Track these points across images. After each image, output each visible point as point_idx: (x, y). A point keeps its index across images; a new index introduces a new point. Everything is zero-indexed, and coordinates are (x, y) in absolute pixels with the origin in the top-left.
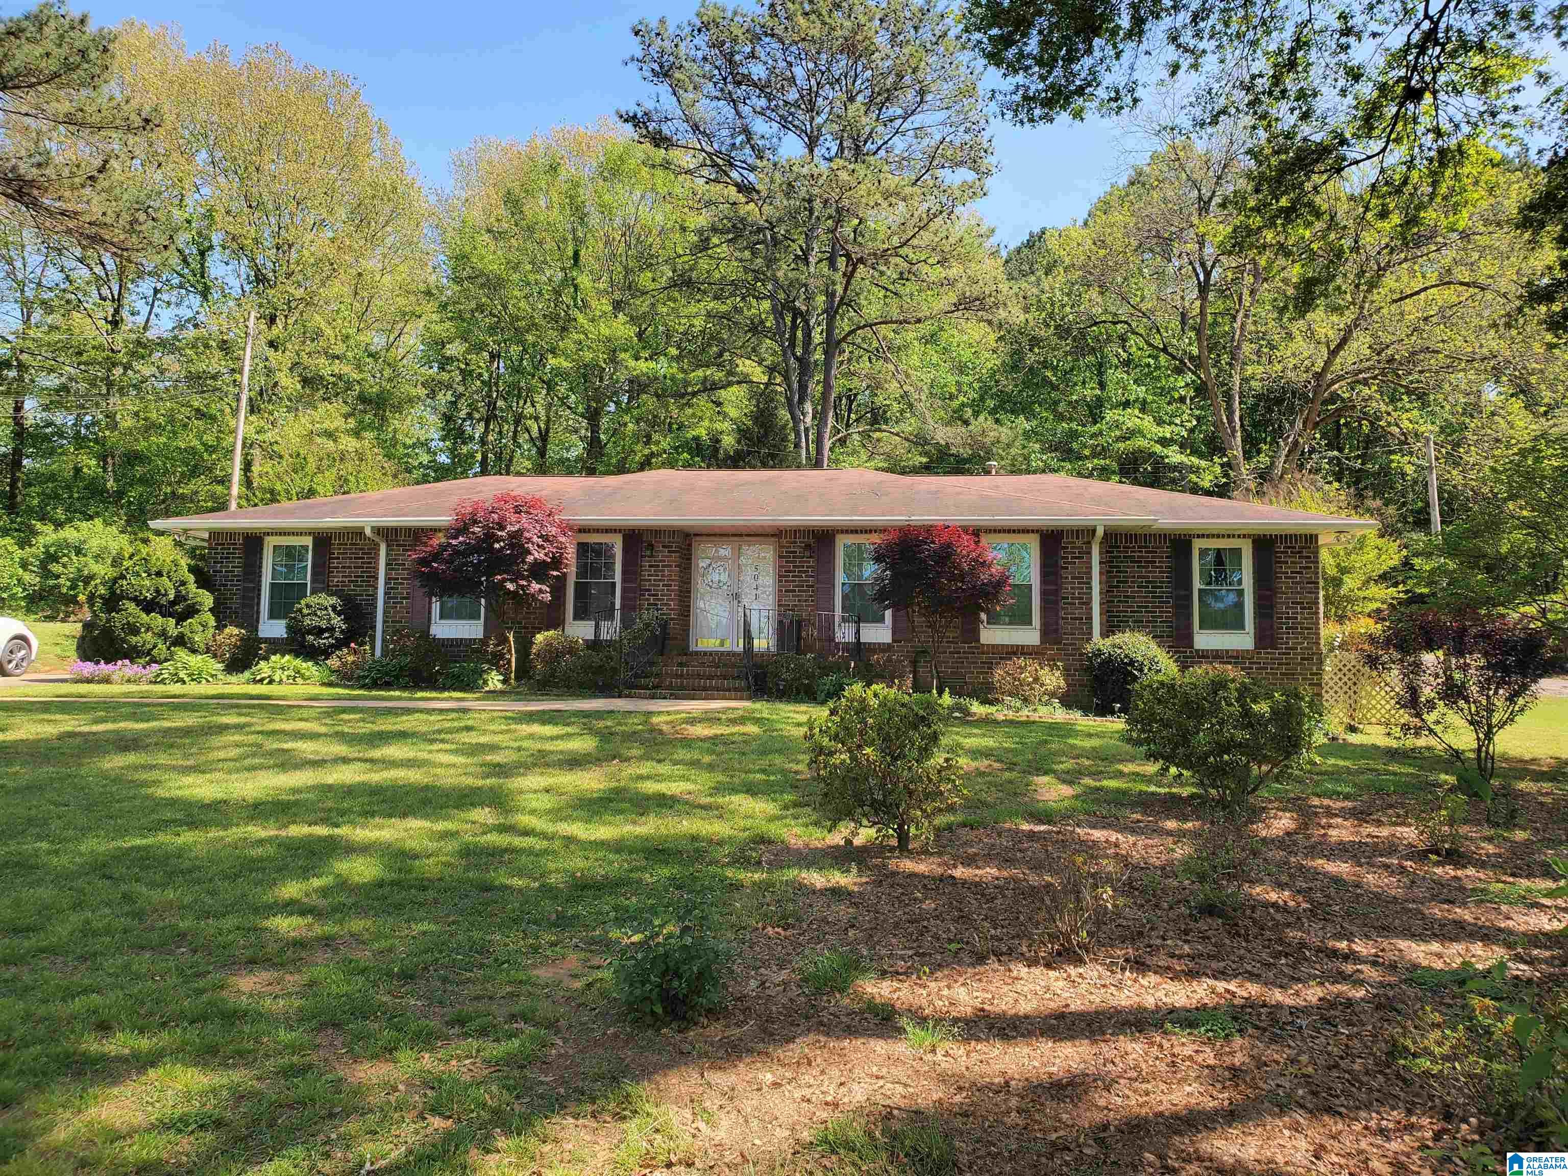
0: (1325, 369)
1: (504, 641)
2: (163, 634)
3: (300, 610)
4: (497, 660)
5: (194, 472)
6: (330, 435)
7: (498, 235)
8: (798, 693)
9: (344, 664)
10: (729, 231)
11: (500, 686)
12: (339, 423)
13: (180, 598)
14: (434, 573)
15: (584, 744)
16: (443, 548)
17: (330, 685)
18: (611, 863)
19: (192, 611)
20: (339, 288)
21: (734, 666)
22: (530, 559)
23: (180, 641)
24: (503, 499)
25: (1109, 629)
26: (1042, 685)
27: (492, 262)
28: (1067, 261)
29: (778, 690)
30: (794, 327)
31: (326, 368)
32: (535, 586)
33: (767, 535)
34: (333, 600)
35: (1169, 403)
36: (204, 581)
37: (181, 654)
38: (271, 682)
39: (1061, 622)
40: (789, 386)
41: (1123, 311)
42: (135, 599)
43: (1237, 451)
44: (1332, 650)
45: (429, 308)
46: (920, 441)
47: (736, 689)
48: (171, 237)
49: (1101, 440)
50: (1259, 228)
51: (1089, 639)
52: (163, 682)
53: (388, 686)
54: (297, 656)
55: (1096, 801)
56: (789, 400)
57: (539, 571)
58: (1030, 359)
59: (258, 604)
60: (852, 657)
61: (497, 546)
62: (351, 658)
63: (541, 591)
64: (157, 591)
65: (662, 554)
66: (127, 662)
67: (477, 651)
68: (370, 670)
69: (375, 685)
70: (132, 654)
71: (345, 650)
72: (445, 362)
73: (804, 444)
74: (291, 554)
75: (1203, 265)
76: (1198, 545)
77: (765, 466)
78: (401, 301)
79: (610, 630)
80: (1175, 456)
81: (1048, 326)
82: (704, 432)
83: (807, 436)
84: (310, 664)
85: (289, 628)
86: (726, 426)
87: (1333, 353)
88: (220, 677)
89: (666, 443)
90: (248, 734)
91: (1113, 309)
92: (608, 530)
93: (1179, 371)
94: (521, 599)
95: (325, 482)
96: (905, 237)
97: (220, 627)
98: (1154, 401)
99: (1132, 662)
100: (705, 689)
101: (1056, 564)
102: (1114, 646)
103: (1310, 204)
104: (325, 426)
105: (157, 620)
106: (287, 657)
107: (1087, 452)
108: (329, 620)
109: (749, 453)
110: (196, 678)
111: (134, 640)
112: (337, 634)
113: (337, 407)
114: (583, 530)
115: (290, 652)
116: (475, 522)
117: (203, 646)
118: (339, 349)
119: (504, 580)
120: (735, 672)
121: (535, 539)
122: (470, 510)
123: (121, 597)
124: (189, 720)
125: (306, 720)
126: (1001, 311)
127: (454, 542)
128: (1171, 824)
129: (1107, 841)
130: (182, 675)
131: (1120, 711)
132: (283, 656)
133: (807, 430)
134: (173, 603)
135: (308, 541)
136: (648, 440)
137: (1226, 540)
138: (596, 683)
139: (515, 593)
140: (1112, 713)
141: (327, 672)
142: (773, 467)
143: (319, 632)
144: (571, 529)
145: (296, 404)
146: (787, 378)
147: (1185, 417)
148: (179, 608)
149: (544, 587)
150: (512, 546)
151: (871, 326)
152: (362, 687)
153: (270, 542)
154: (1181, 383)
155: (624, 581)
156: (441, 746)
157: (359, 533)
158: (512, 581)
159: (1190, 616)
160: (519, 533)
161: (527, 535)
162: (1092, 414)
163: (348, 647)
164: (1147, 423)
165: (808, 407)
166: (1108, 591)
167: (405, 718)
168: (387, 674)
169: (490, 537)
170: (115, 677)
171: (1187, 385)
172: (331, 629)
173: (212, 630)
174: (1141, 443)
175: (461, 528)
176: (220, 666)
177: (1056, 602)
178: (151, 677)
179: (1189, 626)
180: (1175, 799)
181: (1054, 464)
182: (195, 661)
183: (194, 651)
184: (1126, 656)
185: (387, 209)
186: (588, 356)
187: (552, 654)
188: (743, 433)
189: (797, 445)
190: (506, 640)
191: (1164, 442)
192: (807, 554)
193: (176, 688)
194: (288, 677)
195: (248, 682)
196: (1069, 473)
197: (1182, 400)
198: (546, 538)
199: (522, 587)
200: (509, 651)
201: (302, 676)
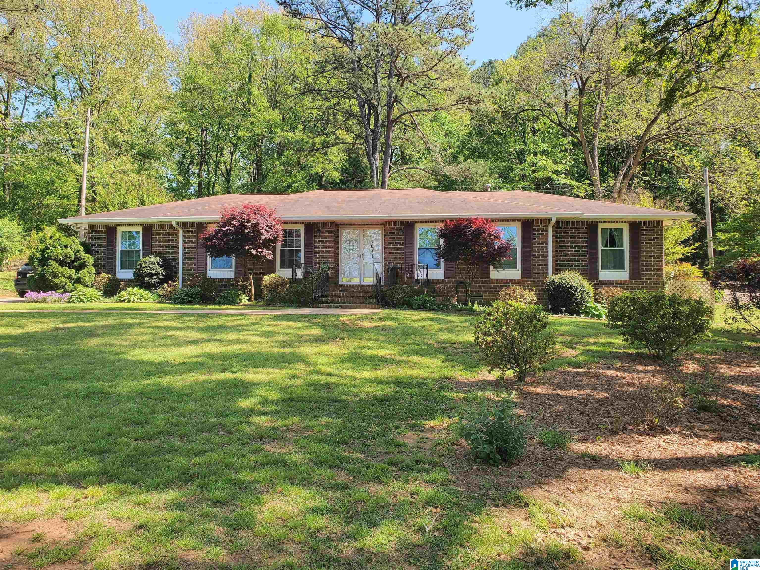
0: (644, 134)
1: (247, 279)
2: (70, 277)
3: (141, 265)
4: (244, 289)
5: (49, 193)
6: (124, 172)
7: (209, 66)
8: (403, 305)
9: (166, 292)
10: (334, 63)
11: (247, 302)
12: (129, 166)
13: (77, 259)
14: (213, 246)
15: (317, 331)
16: (217, 233)
17: (160, 302)
18: (383, 389)
19: (83, 266)
20: (126, 94)
21: (368, 291)
22: (263, 237)
23: (79, 281)
24: (246, 207)
25: (556, 271)
26: (525, 299)
27: (206, 80)
28: (508, 77)
29: (393, 304)
30: (369, 114)
31: (121, 138)
32: (266, 252)
33: (377, 224)
34: (158, 259)
35: (560, 152)
36: (88, 251)
37: (80, 287)
38: (129, 301)
39: (532, 267)
40: (368, 146)
41: (538, 103)
42: (55, 260)
43: (597, 177)
44: (669, 279)
45: (172, 105)
46: (435, 174)
47: (371, 303)
48: (49, 69)
49: (524, 172)
50: (643, 62)
51: (547, 276)
52: (73, 302)
53: (190, 303)
54: (140, 288)
55: (595, 357)
56: (368, 154)
57: (267, 244)
58: (489, 130)
59: (115, 261)
60: (425, 287)
61: (246, 231)
62: (169, 289)
63: (268, 254)
64: (66, 256)
65: (325, 234)
66: (54, 292)
67: (232, 285)
68: (180, 294)
69: (183, 302)
70: (55, 288)
71: (166, 285)
72: (178, 134)
73: (375, 176)
74: (129, 236)
75: (581, 78)
76: (601, 226)
77: (356, 188)
78: (157, 102)
79: (300, 274)
80: (562, 180)
81: (498, 112)
82: (320, 170)
83: (377, 171)
84: (147, 292)
85: (135, 274)
86: (330, 167)
87: (650, 126)
88: (102, 299)
89: (300, 176)
90: (144, 328)
91: (531, 103)
92: (296, 223)
93: (564, 135)
94: (258, 258)
95: (132, 199)
96: (431, 66)
97: (98, 273)
98: (552, 151)
99: (571, 287)
100: (356, 303)
101: (530, 238)
102: (562, 279)
103: (671, 49)
104: (122, 168)
105: (66, 270)
106: (136, 289)
107: (517, 178)
108: (156, 269)
109: (348, 180)
110: (90, 300)
111: (56, 280)
112: (161, 277)
113: (128, 158)
114: (285, 223)
115: (136, 286)
116: (234, 218)
117: (90, 284)
118: (127, 127)
119: (251, 249)
120: (370, 294)
121: (265, 227)
122: (230, 213)
123: (48, 259)
124: (110, 322)
125: (166, 320)
126: (481, 104)
127: (224, 229)
128: (640, 368)
129: (617, 376)
130: (83, 298)
131: (566, 311)
132: (133, 288)
133: (377, 168)
134: (74, 261)
135: (140, 229)
136: (289, 174)
137: (613, 224)
138: (300, 301)
139: (257, 255)
140: (561, 313)
141: (156, 296)
142: (361, 189)
143: (151, 275)
144: (280, 222)
145: (107, 157)
146: (366, 141)
147: (568, 159)
148: (76, 264)
149: (270, 252)
150: (253, 231)
151: (409, 112)
152: (177, 303)
153: (120, 230)
154: (566, 141)
155: (306, 248)
156: (246, 332)
157: (168, 225)
158: (254, 249)
159: (597, 262)
160: (257, 224)
161: (261, 225)
162: (519, 158)
163: (168, 283)
164: (549, 163)
165: (377, 156)
166: (556, 250)
167: (216, 319)
168: (189, 297)
169: (242, 226)
170: (48, 300)
171: (569, 142)
172: (157, 274)
173: (94, 275)
174: (546, 174)
175: (227, 222)
176: (100, 294)
177: (530, 257)
178: (66, 299)
179: (597, 269)
180: (628, 355)
181: (501, 185)
182: (88, 291)
183: (85, 286)
184: (568, 284)
185: (149, 52)
186: (258, 130)
187: (274, 287)
188: (343, 171)
189: (372, 177)
190: (248, 278)
191: (557, 173)
192: (400, 234)
193: (81, 305)
194: (138, 299)
195: (117, 301)
196: (509, 189)
197: (566, 150)
198: (270, 227)
199: (260, 252)
200: (250, 285)
201: (144, 298)
